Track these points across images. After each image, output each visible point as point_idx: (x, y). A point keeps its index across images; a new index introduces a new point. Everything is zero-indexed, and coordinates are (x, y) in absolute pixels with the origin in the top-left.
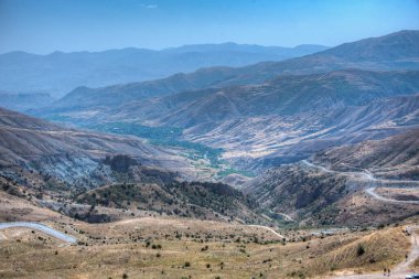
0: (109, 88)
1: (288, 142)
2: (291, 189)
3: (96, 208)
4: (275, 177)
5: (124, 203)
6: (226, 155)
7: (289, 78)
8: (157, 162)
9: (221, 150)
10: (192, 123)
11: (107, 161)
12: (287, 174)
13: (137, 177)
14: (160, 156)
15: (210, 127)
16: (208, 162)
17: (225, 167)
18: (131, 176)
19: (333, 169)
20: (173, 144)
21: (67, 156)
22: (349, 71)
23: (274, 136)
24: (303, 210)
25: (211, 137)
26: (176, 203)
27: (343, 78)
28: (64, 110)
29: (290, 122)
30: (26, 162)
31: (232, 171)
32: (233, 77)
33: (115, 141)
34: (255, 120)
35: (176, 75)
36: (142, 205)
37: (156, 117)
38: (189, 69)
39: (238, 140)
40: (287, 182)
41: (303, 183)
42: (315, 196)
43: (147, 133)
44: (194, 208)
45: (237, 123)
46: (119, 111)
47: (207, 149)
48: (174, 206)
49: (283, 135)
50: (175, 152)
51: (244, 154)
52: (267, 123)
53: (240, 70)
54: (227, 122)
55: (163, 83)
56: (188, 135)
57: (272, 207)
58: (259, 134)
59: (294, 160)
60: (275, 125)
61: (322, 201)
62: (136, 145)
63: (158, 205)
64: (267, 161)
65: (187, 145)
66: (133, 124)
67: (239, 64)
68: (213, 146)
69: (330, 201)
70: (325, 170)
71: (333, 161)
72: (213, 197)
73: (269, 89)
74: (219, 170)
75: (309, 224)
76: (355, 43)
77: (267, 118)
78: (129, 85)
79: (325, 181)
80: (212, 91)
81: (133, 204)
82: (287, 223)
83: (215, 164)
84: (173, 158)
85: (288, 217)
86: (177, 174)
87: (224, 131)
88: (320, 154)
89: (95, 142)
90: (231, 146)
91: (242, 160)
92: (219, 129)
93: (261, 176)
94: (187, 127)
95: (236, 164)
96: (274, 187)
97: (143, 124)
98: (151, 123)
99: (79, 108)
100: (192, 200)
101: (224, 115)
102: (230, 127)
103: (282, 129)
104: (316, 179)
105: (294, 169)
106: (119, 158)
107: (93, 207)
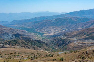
0: (21, 20)
1: (59, 32)
2: (57, 42)
3: (5, 45)
4: (54, 39)
5: (14, 44)
6: (45, 35)
7: (59, 18)
8: (28, 36)
10: (38, 28)
11: (14, 35)
12: (57, 39)
13: (21, 39)
14: (29, 34)
15: (41, 29)
16: (40, 36)
17: (44, 37)
18: (20, 38)
19: (67, 37)
20: (33, 32)
22: (72, 17)
24: (60, 47)
25: (41, 31)
27: (71, 18)
29: (59, 28)
31: (45, 38)
32: (48, 18)
33: (19, 31)
34: (51, 27)
35: (35, 18)
36: (19, 45)
37: (30, 26)
38: (38, 16)
39: (47, 31)
40: (57, 40)
41: (60, 40)
42: (63, 44)
43: (28, 30)
44: (32, 46)
45: (48, 28)
46: (22, 25)
47: (40, 33)
48: (27, 46)
49: (57, 30)
50: (33, 34)
51: (49, 34)
52: (54, 28)
53: (49, 17)
54: (45, 28)
55: (32, 19)
56: (37, 30)
57: (53, 46)
58: (52, 30)
59: (59, 36)
60: (56, 28)
61: (64, 45)
62: (24, 32)
63: (23, 45)
64: (53, 36)
65: (36, 32)
66: (25, 28)
67: (49, 16)
68: (42, 33)
69: (66, 45)
70: (65, 38)
71: (67, 36)
72: (38, 43)
73: (55, 21)
74: (42, 38)
75: (60, 50)
77: (54, 27)
78: (25, 20)
79: (65, 40)
80: (43, 21)
81: (16, 45)
82: (56, 50)
83: (42, 36)
84: (32, 35)
85: (56, 49)
86: (31, 38)
87: (45, 29)
88: (65, 34)
90: (46, 33)
91: (48, 36)
92: (44, 29)
93: (51, 39)
94: (37, 28)
95: (47, 37)
96: (54, 42)
97: (27, 28)
98: (29, 28)
100: (32, 44)
101: (45, 26)
102: (46, 29)
103: (57, 29)
104: (63, 40)
105: (59, 37)
106: (17, 34)
107: (4, 45)
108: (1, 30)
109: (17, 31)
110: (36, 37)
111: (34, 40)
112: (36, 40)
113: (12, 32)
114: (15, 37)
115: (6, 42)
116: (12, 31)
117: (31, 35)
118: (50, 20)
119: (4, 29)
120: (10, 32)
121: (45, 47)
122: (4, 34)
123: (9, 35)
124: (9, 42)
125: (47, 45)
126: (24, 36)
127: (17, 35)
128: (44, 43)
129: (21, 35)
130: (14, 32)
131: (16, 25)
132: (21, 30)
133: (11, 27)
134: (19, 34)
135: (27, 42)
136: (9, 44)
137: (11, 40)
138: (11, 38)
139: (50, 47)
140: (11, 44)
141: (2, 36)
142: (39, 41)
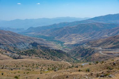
0: (38, 27)
1: (81, 40)
2: (80, 52)
4: (76, 49)
5: (31, 55)
6: (65, 43)
7: (82, 25)
8: (46, 45)
9: (64, 42)
10: (57, 35)
11: (31, 44)
12: (79, 48)
13: (39, 48)
14: (48, 43)
15: (62, 36)
16: (60, 45)
17: (64, 46)
18: (37, 48)
19: (91, 46)
20: (52, 41)
21: (23, 43)
22: (96, 23)
23: (77, 39)
24: (83, 57)
25: (61, 39)
26: (46, 55)
27: (95, 25)
28: (27, 32)
29: (82, 35)
30: (13, 44)
31: (66, 47)
32: (68, 25)
33: (37, 39)
34: (73, 35)
35: (54, 24)
36: (36, 55)
38: (57, 23)
39: (68, 40)
40: (79, 50)
41: (83, 50)
42: (86, 54)
43: (46, 38)
44: (51, 56)
45: (68, 35)
46: (39, 33)
47: (60, 42)
48: (45, 56)
49: (80, 38)
51: (70, 43)
52: (76, 36)
53: (70, 23)
55: (51, 26)
56: (56, 39)
57: (75, 57)
58: (74, 38)
59: (81, 45)
60: (78, 36)
61: (88, 55)
62: (42, 40)
63: (41, 55)
64: (75, 45)
65: (56, 41)
66: (43, 36)
67: (70, 21)
68: (62, 41)
69: (90, 55)
70: (89, 47)
71: (91, 44)
72: (58, 54)
73: (77, 27)
74: (63, 47)
75: (83, 61)
76: (98, 17)
77: (76, 34)
78: (43, 26)
79: (89, 50)
80: (63, 28)
81: (34, 55)
82: (78, 61)
83: (62, 45)
85: (79, 59)
86: (50, 48)
87: (65, 38)
88: (88, 43)
89: (31, 39)
91: (69, 45)
92: (64, 37)
93: (73, 49)
95: (67, 46)
96: (76, 51)
97: (45, 36)
98: (47, 35)
99: (30, 32)
100: (51, 54)
101: (65, 34)
103: (80, 37)
104: (87, 49)
105: (81, 47)
106: (34, 43)
107: (20, 56)
108: (17, 39)
109: (34, 40)
110: (56, 47)
111: (53, 50)
112: (55, 50)
113: (29, 41)
114: (32, 47)
115: (23, 52)
116: (29, 39)
117: (50, 44)
118: (71, 27)
119: (19, 38)
120: (26, 41)
121: (67, 58)
122: (20, 43)
123: (25, 44)
124: (26, 53)
125: (68, 55)
126: (42, 46)
127: (35, 45)
128: (65, 53)
129: (38, 44)
130: (31, 40)
131: (33, 33)
132: (38, 39)
133: (27, 36)
134: (36, 43)
135: (46, 51)
136: (26, 55)
137: (27, 49)
138: (27, 48)
139: (72, 57)
140: (28, 55)
141: (18, 46)
142: (59, 51)
